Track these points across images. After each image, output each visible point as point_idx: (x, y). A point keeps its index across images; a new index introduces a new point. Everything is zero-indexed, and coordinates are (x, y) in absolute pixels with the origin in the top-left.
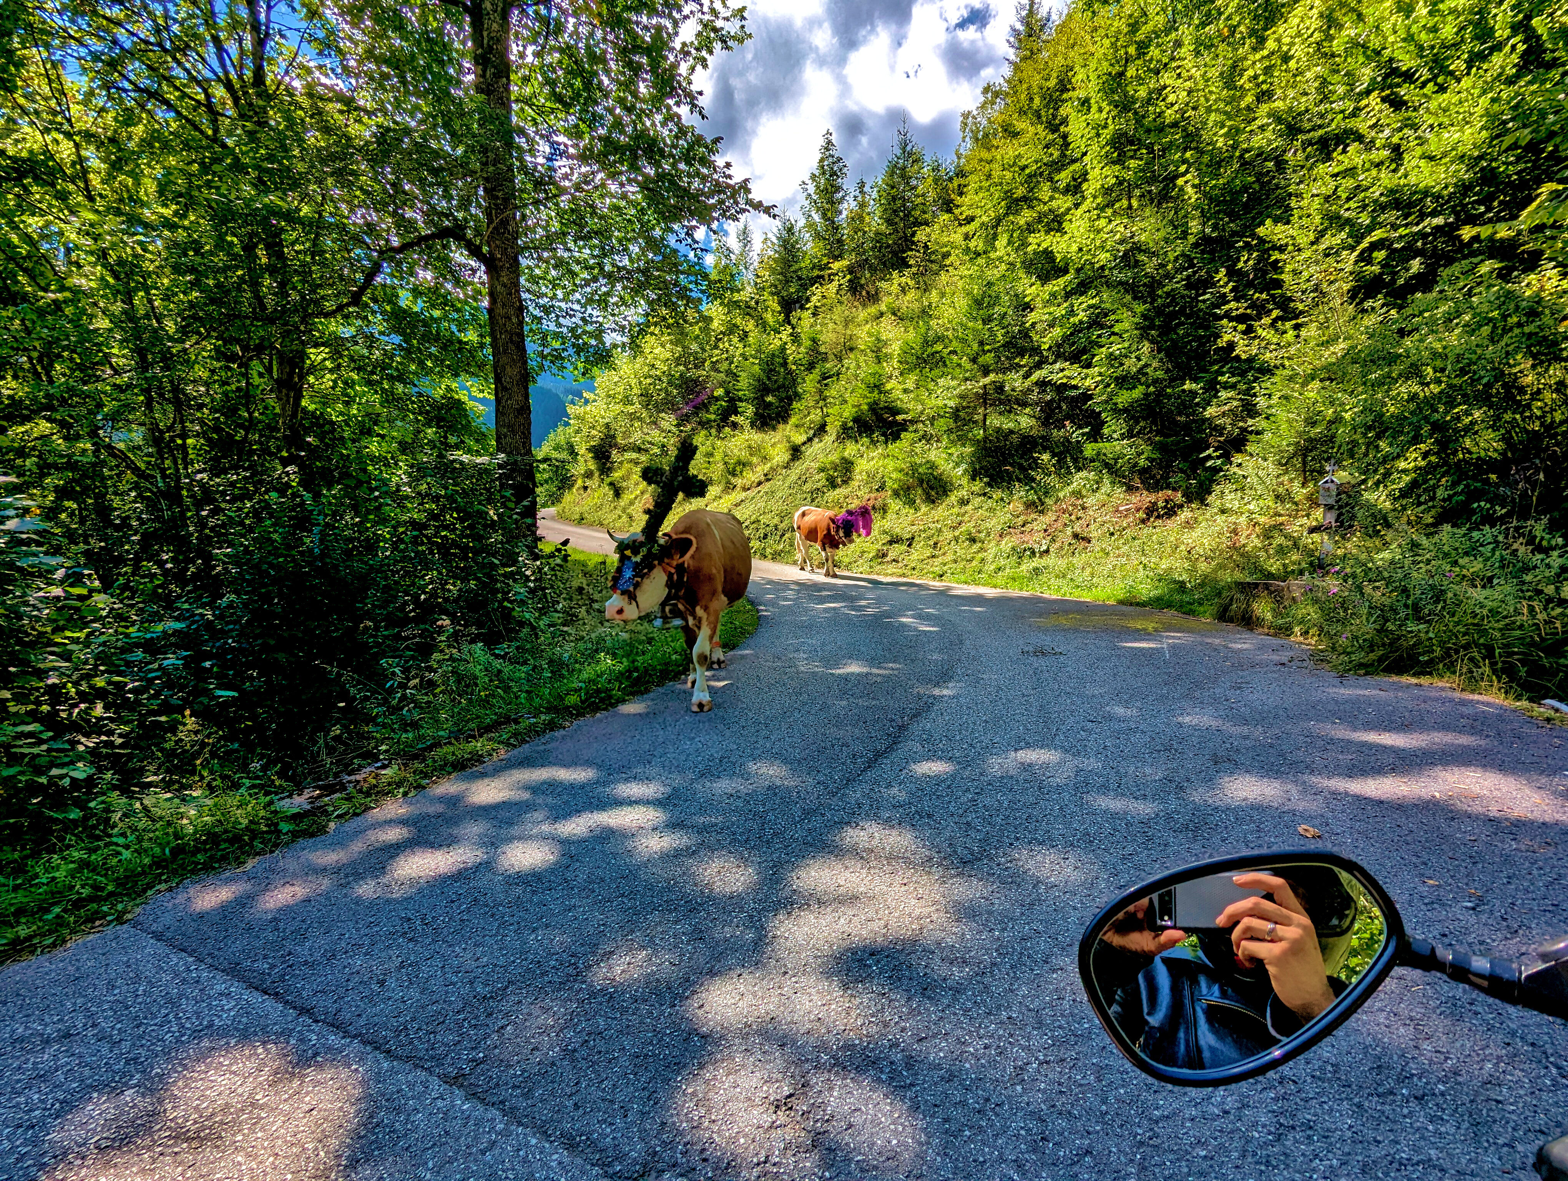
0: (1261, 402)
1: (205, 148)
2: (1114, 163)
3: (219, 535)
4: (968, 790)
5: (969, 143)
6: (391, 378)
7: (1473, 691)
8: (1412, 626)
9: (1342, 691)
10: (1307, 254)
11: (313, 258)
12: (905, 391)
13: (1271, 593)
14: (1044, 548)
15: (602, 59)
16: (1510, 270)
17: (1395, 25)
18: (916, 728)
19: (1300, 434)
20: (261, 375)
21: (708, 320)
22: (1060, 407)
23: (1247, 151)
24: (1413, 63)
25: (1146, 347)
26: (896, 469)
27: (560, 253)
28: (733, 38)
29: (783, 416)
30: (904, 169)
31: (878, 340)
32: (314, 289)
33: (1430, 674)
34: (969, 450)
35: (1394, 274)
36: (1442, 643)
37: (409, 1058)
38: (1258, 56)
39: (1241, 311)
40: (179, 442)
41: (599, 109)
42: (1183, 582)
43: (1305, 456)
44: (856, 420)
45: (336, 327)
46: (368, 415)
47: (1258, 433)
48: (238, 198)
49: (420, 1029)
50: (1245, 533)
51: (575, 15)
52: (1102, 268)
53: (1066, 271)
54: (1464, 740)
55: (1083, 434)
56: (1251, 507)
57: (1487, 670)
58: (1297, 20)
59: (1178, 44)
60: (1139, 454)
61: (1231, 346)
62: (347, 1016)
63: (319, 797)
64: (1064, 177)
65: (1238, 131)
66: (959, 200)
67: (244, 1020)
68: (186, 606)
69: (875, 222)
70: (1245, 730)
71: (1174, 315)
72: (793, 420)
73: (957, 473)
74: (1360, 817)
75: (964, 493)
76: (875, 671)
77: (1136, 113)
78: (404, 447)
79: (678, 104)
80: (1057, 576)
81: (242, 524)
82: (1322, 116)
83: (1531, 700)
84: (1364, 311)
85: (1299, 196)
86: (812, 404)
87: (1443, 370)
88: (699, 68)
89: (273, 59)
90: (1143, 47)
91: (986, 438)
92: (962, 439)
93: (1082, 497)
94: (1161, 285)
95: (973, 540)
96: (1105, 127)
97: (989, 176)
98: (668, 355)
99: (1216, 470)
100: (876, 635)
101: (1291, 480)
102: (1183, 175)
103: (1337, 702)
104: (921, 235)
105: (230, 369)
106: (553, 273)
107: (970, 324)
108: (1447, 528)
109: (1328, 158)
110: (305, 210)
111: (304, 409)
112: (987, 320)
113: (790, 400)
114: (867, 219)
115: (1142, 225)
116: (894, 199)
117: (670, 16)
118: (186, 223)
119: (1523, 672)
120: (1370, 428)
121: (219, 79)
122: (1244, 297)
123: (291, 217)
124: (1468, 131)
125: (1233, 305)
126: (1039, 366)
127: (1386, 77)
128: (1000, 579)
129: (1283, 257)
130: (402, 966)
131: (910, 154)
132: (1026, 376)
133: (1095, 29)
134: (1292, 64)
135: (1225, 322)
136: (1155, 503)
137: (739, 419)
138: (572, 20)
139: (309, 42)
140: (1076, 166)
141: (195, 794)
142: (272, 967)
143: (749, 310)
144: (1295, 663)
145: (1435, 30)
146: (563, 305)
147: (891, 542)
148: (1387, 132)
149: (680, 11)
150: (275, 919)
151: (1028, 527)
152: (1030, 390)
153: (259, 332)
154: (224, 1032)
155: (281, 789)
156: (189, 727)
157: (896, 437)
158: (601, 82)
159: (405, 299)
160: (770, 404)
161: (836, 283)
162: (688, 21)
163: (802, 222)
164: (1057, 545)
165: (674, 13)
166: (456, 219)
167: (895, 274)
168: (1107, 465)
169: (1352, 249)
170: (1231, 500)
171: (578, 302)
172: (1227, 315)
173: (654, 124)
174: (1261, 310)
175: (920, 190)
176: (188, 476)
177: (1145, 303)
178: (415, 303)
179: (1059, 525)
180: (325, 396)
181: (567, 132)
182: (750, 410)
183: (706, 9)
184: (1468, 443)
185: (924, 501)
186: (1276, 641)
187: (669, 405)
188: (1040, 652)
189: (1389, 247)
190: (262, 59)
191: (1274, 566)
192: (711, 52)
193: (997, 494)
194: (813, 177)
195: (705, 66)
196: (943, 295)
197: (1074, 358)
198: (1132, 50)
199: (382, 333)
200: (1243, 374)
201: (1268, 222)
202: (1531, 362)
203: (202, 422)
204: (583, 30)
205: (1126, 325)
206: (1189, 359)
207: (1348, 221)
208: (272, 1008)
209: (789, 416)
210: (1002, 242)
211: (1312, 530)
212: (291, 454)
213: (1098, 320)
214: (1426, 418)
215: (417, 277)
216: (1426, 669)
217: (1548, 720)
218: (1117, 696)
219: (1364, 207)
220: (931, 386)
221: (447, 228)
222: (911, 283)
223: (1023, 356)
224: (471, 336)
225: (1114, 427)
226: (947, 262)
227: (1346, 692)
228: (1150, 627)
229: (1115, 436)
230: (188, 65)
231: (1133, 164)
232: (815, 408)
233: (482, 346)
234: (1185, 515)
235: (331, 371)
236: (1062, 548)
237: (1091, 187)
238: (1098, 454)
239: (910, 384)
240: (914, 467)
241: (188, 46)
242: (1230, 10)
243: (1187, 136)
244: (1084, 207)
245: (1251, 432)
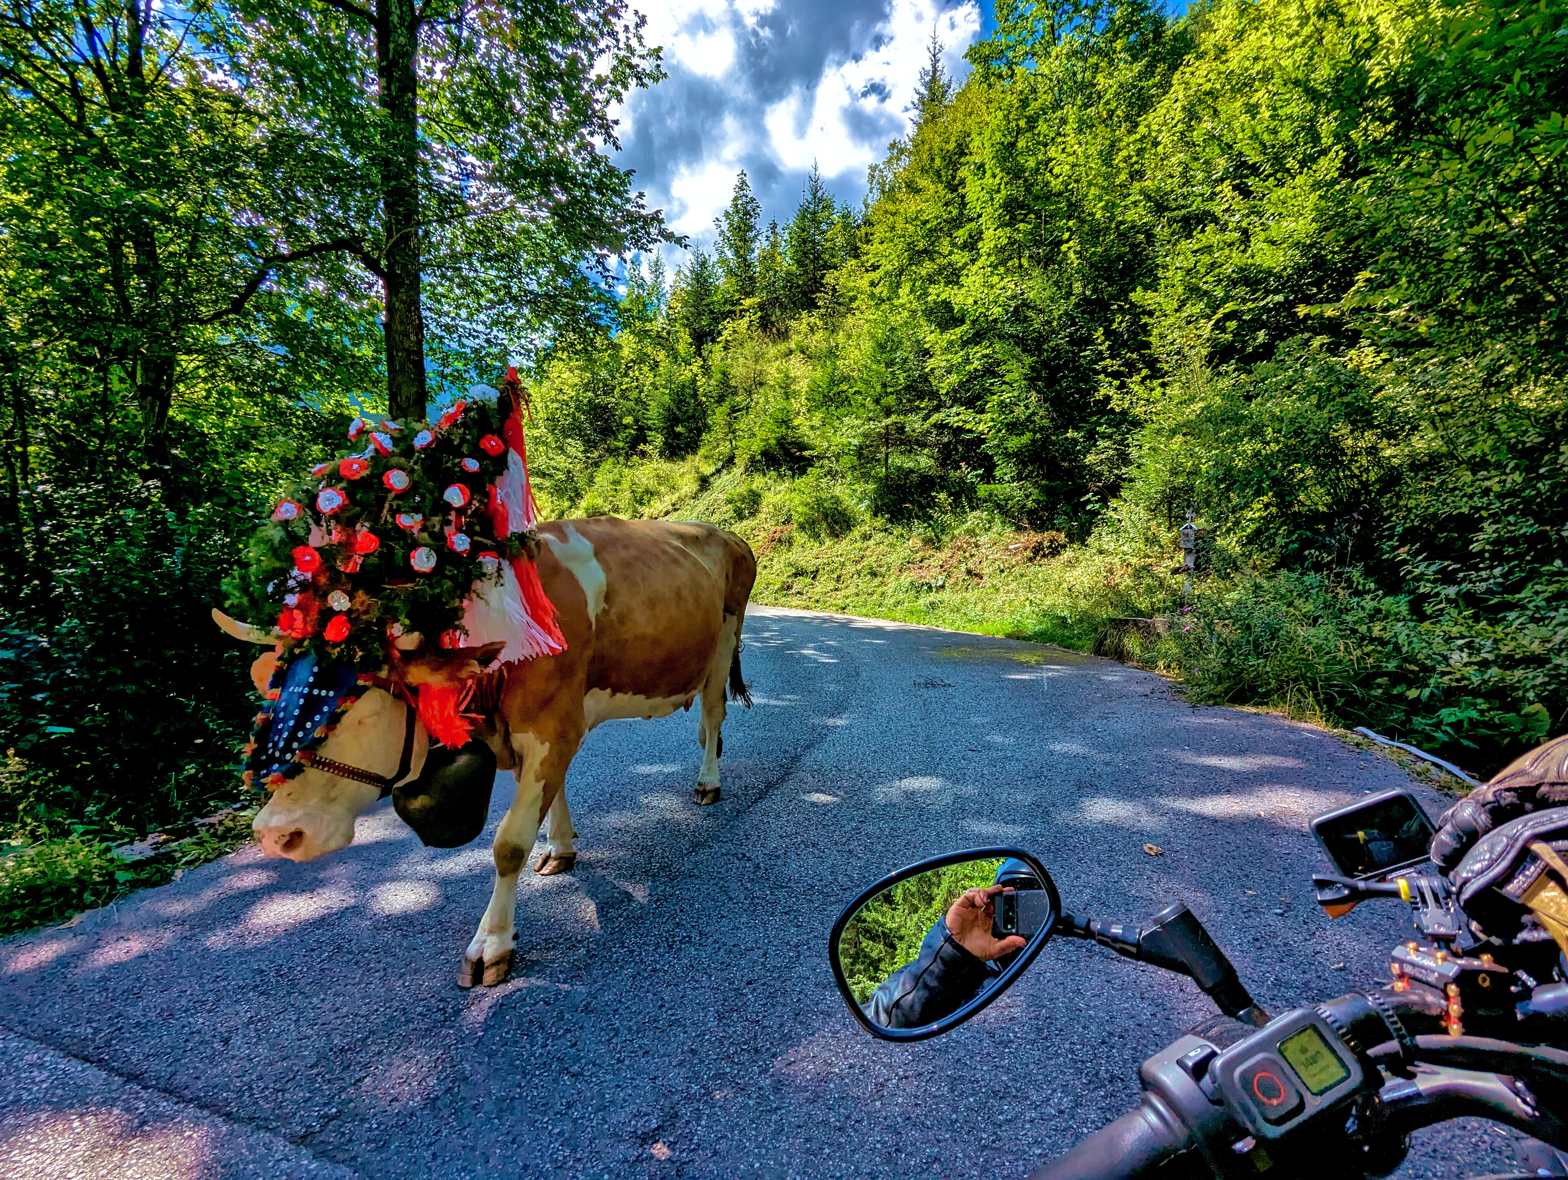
0: (1134, 453)
1: (68, 135)
2: (1007, 225)
3: (61, 553)
4: (853, 819)
5: (877, 194)
6: (273, 391)
7: (1300, 720)
8: (1253, 661)
9: (1193, 720)
10: (1171, 320)
11: (189, 260)
12: (812, 428)
13: (1139, 629)
14: (940, 583)
15: (515, 83)
16: (1338, 345)
17: (1243, 124)
18: (807, 760)
19: (1166, 483)
20: (122, 380)
21: (617, 347)
22: (956, 449)
23: (1121, 223)
24: (1257, 159)
25: (1034, 396)
26: (802, 503)
27: (465, 273)
28: (649, 76)
29: (692, 446)
30: (814, 213)
31: (787, 377)
32: (190, 291)
33: (1267, 704)
34: (871, 486)
35: (1244, 342)
36: (1277, 677)
37: (252, 1119)
38: (1131, 139)
39: (1115, 368)
40: (19, 449)
41: (512, 131)
42: (1064, 618)
43: (1170, 504)
44: (764, 454)
45: (211, 334)
46: (246, 427)
47: (1131, 480)
48: (103, 193)
49: (267, 1088)
50: (1120, 573)
51: (487, 36)
52: (995, 321)
53: (963, 322)
54: (1290, 763)
55: (977, 476)
56: (1125, 548)
57: (1311, 699)
58: (1164, 111)
59: (1064, 121)
60: (1027, 496)
61: (1108, 399)
62: (181, 1079)
63: (166, 842)
64: (961, 234)
65: (1114, 206)
66: (865, 247)
67: (59, 1092)
68: (17, 632)
69: (786, 263)
70: (1107, 757)
71: (1058, 369)
72: (702, 451)
73: (861, 509)
74: (1197, 835)
75: (866, 528)
76: (773, 702)
77: (1026, 181)
78: (286, 464)
79: (592, 134)
80: (952, 611)
81: (90, 541)
82: (1185, 198)
83: (1347, 727)
84: (1219, 374)
85: (1165, 267)
86: (721, 436)
87: (1280, 431)
88: (614, 101)
89: (152, 47)
90: (1032, 122)
91: (887, 476)
92: (866, 477)
93: (976, 535)
94: (1047, 340)
95: (874, 574)
96: (998, 191)
97: (893, 228)
98: (577, 380)
99: (1095, 513)
100: (777, 666)
101: (1159, 525)
102: (1067, 241)
103: (1188, 731)
104: (829, 278)
105: (85, 372)
106: (457, 291)
107: (874, 367)
108: (1283, 572)
109: (1190, 236)
110: (183, 209)
111: (171, 420)
112: (890, 364)
113: (700, 432)
114: (779, 259)
115: (1031, 283)
116: (805, 241)
117: (586, 48)
118: (40, 212)
119: (1340, 702)
120: (1222, 481)
121: (88, 64)
122: (1119, 355)
123: (164, 216)
124: (1301, 221)
125: (1108, 362)
126: (937, 409)
127: (1237, 168)
128: (899, 613)
129: (1152, 321)
130: (251, 1021)
131: (821, 200)
132: (925, 419)
133: (990, 101)
134: (1160, 149)
135: (1102, 376)
136: (1041, 543)
137: (648, 448)
138: (484, 42)
139: (195, 34)
140: (972, 225)
141: (14, 843)
142: (97, 1031)
143: (662, 340)
144: (1158, 694)
145: (1275, 132)
146: (467, 324)
147: (796, 575)
148: (1237, 217)
149: (595, 44)
150: (103, 978)
151: (925, 563)
152: (929, 432)
153: (123, 334)
154: (34, 1105)
155: (122, 835)
156: (10, 768)
157: (803, 472)
158: (512, 106)
159: (293, 308)
160: (680, 434)
161: (747, 319)
162: (603, 56)
163: (715, 258)
164: (952, 580)
165: (590, 46)
166: (352, 230)
167: (804, 314)
168: (998, 506)
169: (1209, 318)
170: (1108, 542)
171: (484, 323)
172: (1104, 370)
173: (566, 151)
174: (1132, 368)
175: (828, 235)
176: (27, 487)
177: (1033, 355)
178: (303, 313)
179: (954, 561)
180: (197, 406)
181: (477, 152)
182: (659, 439)
183: (622, 45)
184: (1302, 497)
185: (829, 535)
186: (1142, 674)
187: (575, 430)
188: (930, 684)
189: (1239, 319)
190: (139, 47)
191: (1143, 604)
192: (626, 87)
193: (898, 530)
194: (727, 214)
195: (620, 101)
196: (849, 337)
197: (970, 403)
198: (1022, 123)
199: (266, 343)
200: (1118, 426)
201: (1139, 289)
202: (1350, 427)
203: (47, 428)
204: (496, 53)
205: (1016, 375)
206: (1073, 409)
207: (1206, 292)
208: (94, 1076)
209: (698, 447)
210: (905, 290)
211: (1175, 571)
212: (153, 467)
213: (990, 371)
214: (1267, 473)
215: (307, 287)
216: (1263, 700)
217: (1358, 745)
218: (997, 726)
219: (1220, 281)
220: (836, 423)
221: (342, 239)
222: (820, 323)
223: (922, 399)
224: (366, 351)
225: (1005, 470)
226: (854, 305)
227: (1196, 721)
228: (1033, 659)
229: (1006, 478)
230: (52, 46)
231: (1021, 226)
232: (724, 440)
233: (377, 361)
234: (1067, 554)
235: (205, 380)
236: (956, 584)
237: (985, 246)
238: (990, 495)
239: (816, 421)
240: (819, 502)
241: (52, 26)
242: (1108, 96)
243: (1070, 205)
244: (979, 264)
245: (1124, 480)
